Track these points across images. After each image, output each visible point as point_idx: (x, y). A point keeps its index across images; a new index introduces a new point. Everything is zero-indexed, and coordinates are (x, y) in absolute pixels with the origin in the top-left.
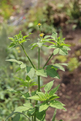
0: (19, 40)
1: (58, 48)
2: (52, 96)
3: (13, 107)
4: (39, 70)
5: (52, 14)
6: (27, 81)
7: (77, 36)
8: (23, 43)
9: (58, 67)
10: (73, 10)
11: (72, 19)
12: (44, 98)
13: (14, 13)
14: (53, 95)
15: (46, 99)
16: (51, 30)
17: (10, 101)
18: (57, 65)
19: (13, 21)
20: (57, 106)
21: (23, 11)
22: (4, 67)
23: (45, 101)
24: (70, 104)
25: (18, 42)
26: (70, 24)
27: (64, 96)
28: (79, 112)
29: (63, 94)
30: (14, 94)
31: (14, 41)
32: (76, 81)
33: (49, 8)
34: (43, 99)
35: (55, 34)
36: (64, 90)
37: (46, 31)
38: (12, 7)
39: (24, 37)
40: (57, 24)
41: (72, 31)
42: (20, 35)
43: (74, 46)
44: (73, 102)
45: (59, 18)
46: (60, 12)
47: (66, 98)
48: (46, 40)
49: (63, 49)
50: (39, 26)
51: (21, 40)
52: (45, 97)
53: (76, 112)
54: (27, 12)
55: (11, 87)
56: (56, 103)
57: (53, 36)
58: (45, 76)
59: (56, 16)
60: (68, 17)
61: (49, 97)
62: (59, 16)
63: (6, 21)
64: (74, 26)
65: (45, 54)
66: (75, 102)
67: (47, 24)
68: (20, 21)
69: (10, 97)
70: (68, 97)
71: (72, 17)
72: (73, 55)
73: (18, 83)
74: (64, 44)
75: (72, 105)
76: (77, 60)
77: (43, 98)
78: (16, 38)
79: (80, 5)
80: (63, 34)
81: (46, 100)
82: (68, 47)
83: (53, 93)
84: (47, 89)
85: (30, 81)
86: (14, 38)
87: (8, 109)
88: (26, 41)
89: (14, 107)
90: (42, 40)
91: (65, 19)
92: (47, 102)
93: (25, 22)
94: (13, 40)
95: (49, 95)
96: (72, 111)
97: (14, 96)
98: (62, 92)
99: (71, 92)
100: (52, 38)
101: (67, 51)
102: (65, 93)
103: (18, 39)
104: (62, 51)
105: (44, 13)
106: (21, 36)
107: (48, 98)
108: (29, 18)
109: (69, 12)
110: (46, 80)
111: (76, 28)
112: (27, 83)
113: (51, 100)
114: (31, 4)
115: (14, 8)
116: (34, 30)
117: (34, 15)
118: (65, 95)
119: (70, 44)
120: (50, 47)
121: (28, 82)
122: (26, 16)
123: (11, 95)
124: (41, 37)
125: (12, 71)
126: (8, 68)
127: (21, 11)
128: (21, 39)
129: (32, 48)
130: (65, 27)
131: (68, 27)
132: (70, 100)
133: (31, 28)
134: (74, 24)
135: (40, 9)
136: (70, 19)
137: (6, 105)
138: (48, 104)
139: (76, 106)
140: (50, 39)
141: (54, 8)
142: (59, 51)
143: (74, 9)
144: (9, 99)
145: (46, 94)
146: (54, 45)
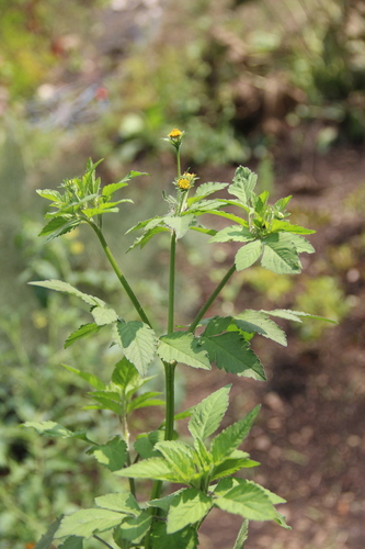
0: (84, 200)
1: (259, 242)
2: (224, 459)
3: (44, 502)
4: (171, 341)
5: (226, 81)
6: (116, 387)
7: (336, 178)
8: (100, 217)
9: (258, 325)
10: (320, 63)
11: (315, 104)
12: (191, 470)
13: (57, 70)
14: (228, 454)
15: (198, 472)
16: (222, 149)
17: (32, 472)
18: (252, 317)
19: (52, 107)
20: (246, 508)
21: (95, 60)
22: (8, 319)
23: (196, 481)
24: (303, 490)
25: (79, 210)
26: (308, 122)
27: (277, 453)
28: (344, 528)
29: (274, 444)
30: (51, 443)
31: (63, 207)
32: (331, 383)
33: (215, 53)
34: (186, 473)
35: (247, 178)
36: (275, 424)
37: (199, 154)
38: (47, 44)
39: (109, 189)
40: (247, 122)
41: (314, 156)
42: (90, 180)
43: (327, 223)
44: (316, 480)
45: (260, 95)
46: (262, 70)
47: (287, 461)
48: (205, 203)
49: (279, 245)
50: (176, 140)
51: (91, 204)
52: (192, 466)
53: (332, 523)
54: (113, 69)
55: (38, 407)
56: (243, 493)
57: (239, 186)
58: (199, 365)
59: (244, 87)
60: (297, 95)
61: (212, 464)
62: (258, 87)
63: (20, 107)
64: (327, 135)
65: (195, 258)
66: (328, 481)
67: (203, 121)
68: (84, 109)
69: (34, 457)
70: (294, 456)
71: (315, 95)
72: (321, 265)
73: (71, 389)
74: (285, 224)
75: (314, 495)
76: (339, 288)
77: (183, 469)
78: (72, 191)
79: (351, 39)
80: (275, 169)
81: (197, 476)
82: (303, 240)
83: (227, 447)
84: (203, 427)
85: (129, 388)
86: (62, 191)
87: (24, 508)
88: (116, 210)
89: (51, 499)
90: (185, 205)
91: (287, 103)
92: (201, 489)
93: (104, 111)
94: (58, 203)
95: (210, 457)
96: (313, 523)
97: (50, 452)
98: (267, 432)
99: (307, 433)
100: (234, 197)
101: (296, 253)
102: (281, 438)
103: (82, 197)
104: (273, 253)
105: (191, 74)
106: (94, 183)
107: (206, 468)
108: (124, 94)
109: (302, 72)
110: (196, 379)
111: (335, 144)
112: (117, 394)
113: (221, 475)
114: (131, 33)
115: (56, 49)
116: (146, 151)
117: (146, 81)
118: (281, 447)
119: (308, 214)
120: (223, 236)
121: (121, 393)
122: (112, 85)
123: (36, 447)
124: (184, 190)
125: (44, 336)
126: (27, 323)
127: (86, 64)
128: (92, 196)
129: (140, 239)
130: (283, 138)
131: (297, 136)
132: (303, 472)
133: (132, 138)
134: (327, 123)
135: (172, 53)
136: (309, 103)
137: (15, 490)
138: (206, 497)
139: (330, 500)
140: (223, 202)
141: (238, 50)
142: (261, 256)
143: (326, 56)
144: (30, 464)
145: (198, 449)
146: (240, 229)
